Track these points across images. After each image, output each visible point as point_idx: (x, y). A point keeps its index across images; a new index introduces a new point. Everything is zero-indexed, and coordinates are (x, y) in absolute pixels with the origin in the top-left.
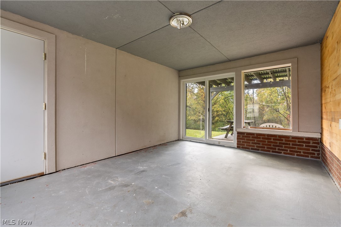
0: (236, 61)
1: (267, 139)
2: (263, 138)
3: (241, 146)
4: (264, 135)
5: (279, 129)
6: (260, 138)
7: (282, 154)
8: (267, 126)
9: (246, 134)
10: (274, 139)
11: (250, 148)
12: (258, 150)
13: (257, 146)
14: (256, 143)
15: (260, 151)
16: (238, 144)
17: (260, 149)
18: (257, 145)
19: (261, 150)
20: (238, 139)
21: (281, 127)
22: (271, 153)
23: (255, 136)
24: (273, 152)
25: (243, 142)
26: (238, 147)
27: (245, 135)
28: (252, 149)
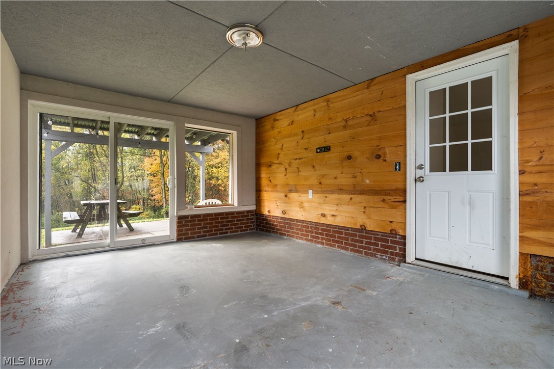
0: (176, 105)
1: (214, 220)
2: (210, 219)
3: (184, 237)
4: (211, 215)
5: (218, 205)
6: (207, 220)
7: (229, 234)
8: (206, 203)
9: (191, 218)
10: (221, 218)
11: (196, 235)
12: (205, 236)
13: (204, 232)
14: (202, 228)
15: (207, 237)
16: (178, 235)
17: (207, 234)
18: (204, 230)
19: (209, 235)
20: (178, 227)
21: (220, 202)
22: (219, 236)
23: (202, 218)
24: (220, 234)
25: (186, 230)
26: (180, 240)
27: (189, 219)
28: (198, 237)
